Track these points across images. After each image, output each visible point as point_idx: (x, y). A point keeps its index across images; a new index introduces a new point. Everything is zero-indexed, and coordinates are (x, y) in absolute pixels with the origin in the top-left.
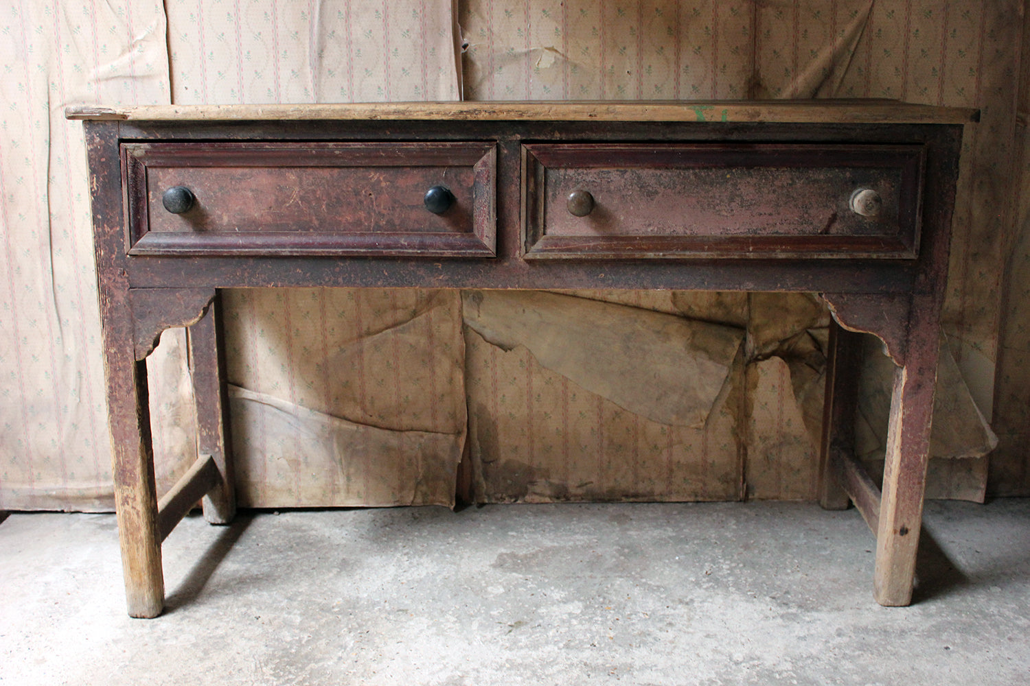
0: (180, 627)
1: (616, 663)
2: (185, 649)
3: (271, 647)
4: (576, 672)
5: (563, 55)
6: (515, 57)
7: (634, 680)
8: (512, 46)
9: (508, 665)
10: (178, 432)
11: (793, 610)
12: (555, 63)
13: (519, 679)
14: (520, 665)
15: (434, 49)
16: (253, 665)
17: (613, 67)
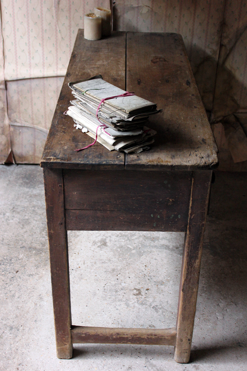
0: (13, 215)
1: (154, 236)
2: (16, 224)
3: (44, 224)
4: (141, 239)
5: (151, 9)
6: (133, 8)
7: (159, 243)
8: (132, 4)
9: (120, 235)
10: (4, 137)
11: (214, 219)
12: (148, 11)
13: (123, 240)
14: (124, 235)
15: (102, 3)
16: (39, 231)
17: (170, 14)
